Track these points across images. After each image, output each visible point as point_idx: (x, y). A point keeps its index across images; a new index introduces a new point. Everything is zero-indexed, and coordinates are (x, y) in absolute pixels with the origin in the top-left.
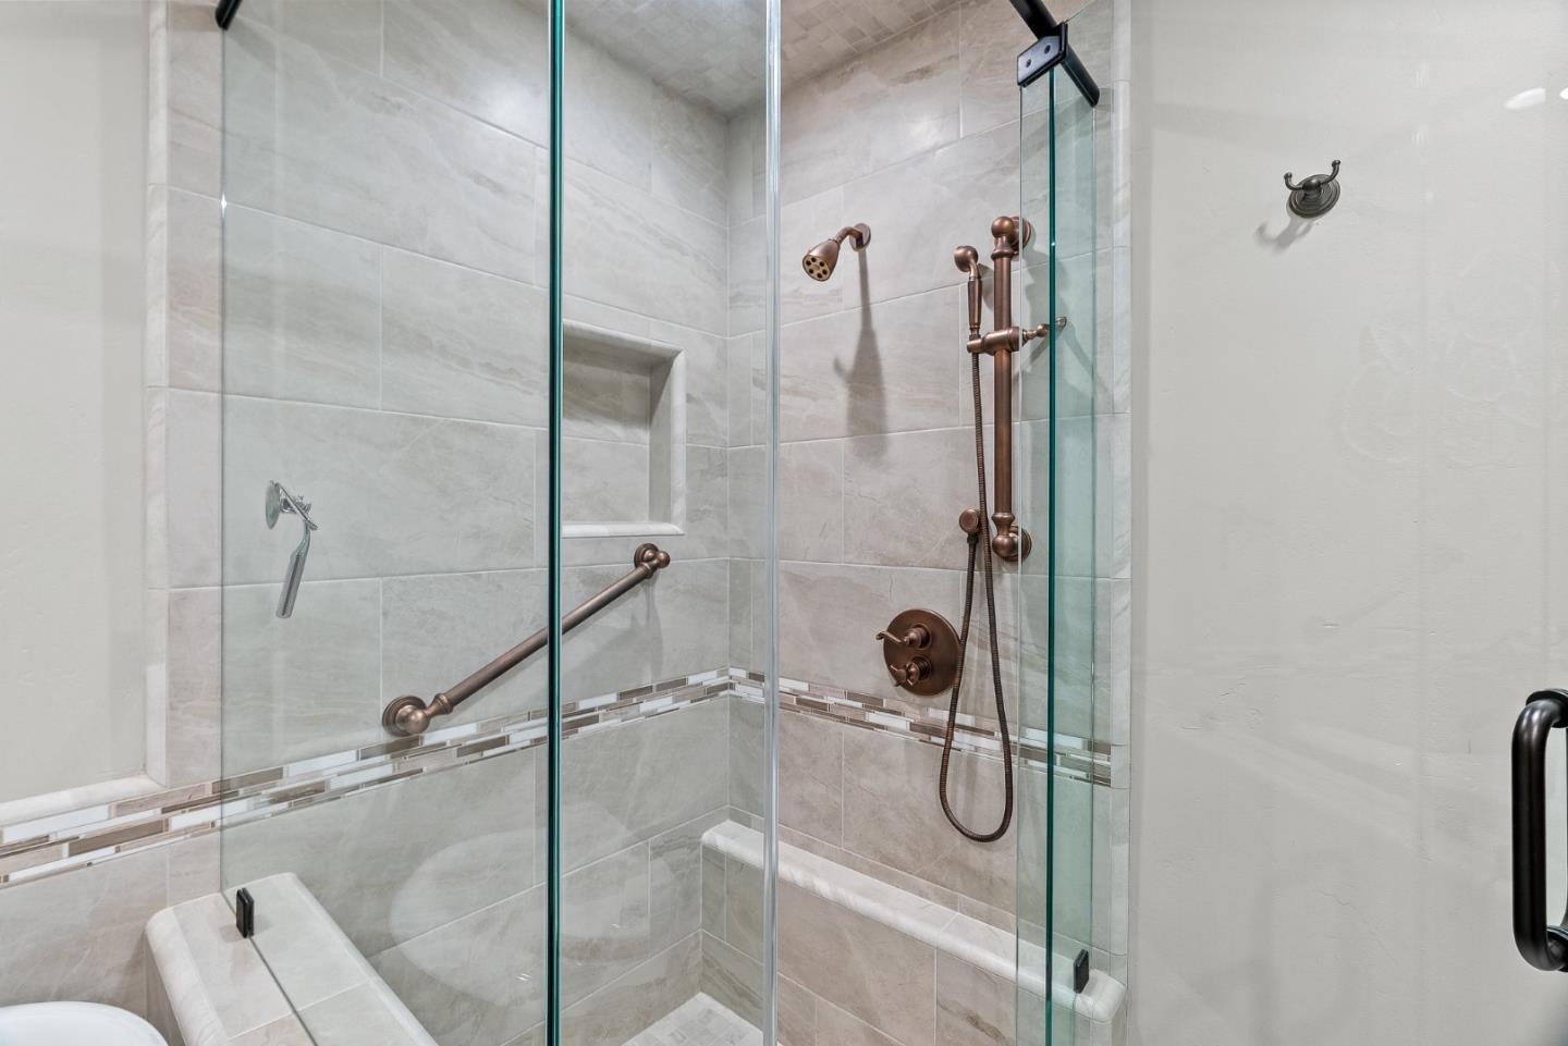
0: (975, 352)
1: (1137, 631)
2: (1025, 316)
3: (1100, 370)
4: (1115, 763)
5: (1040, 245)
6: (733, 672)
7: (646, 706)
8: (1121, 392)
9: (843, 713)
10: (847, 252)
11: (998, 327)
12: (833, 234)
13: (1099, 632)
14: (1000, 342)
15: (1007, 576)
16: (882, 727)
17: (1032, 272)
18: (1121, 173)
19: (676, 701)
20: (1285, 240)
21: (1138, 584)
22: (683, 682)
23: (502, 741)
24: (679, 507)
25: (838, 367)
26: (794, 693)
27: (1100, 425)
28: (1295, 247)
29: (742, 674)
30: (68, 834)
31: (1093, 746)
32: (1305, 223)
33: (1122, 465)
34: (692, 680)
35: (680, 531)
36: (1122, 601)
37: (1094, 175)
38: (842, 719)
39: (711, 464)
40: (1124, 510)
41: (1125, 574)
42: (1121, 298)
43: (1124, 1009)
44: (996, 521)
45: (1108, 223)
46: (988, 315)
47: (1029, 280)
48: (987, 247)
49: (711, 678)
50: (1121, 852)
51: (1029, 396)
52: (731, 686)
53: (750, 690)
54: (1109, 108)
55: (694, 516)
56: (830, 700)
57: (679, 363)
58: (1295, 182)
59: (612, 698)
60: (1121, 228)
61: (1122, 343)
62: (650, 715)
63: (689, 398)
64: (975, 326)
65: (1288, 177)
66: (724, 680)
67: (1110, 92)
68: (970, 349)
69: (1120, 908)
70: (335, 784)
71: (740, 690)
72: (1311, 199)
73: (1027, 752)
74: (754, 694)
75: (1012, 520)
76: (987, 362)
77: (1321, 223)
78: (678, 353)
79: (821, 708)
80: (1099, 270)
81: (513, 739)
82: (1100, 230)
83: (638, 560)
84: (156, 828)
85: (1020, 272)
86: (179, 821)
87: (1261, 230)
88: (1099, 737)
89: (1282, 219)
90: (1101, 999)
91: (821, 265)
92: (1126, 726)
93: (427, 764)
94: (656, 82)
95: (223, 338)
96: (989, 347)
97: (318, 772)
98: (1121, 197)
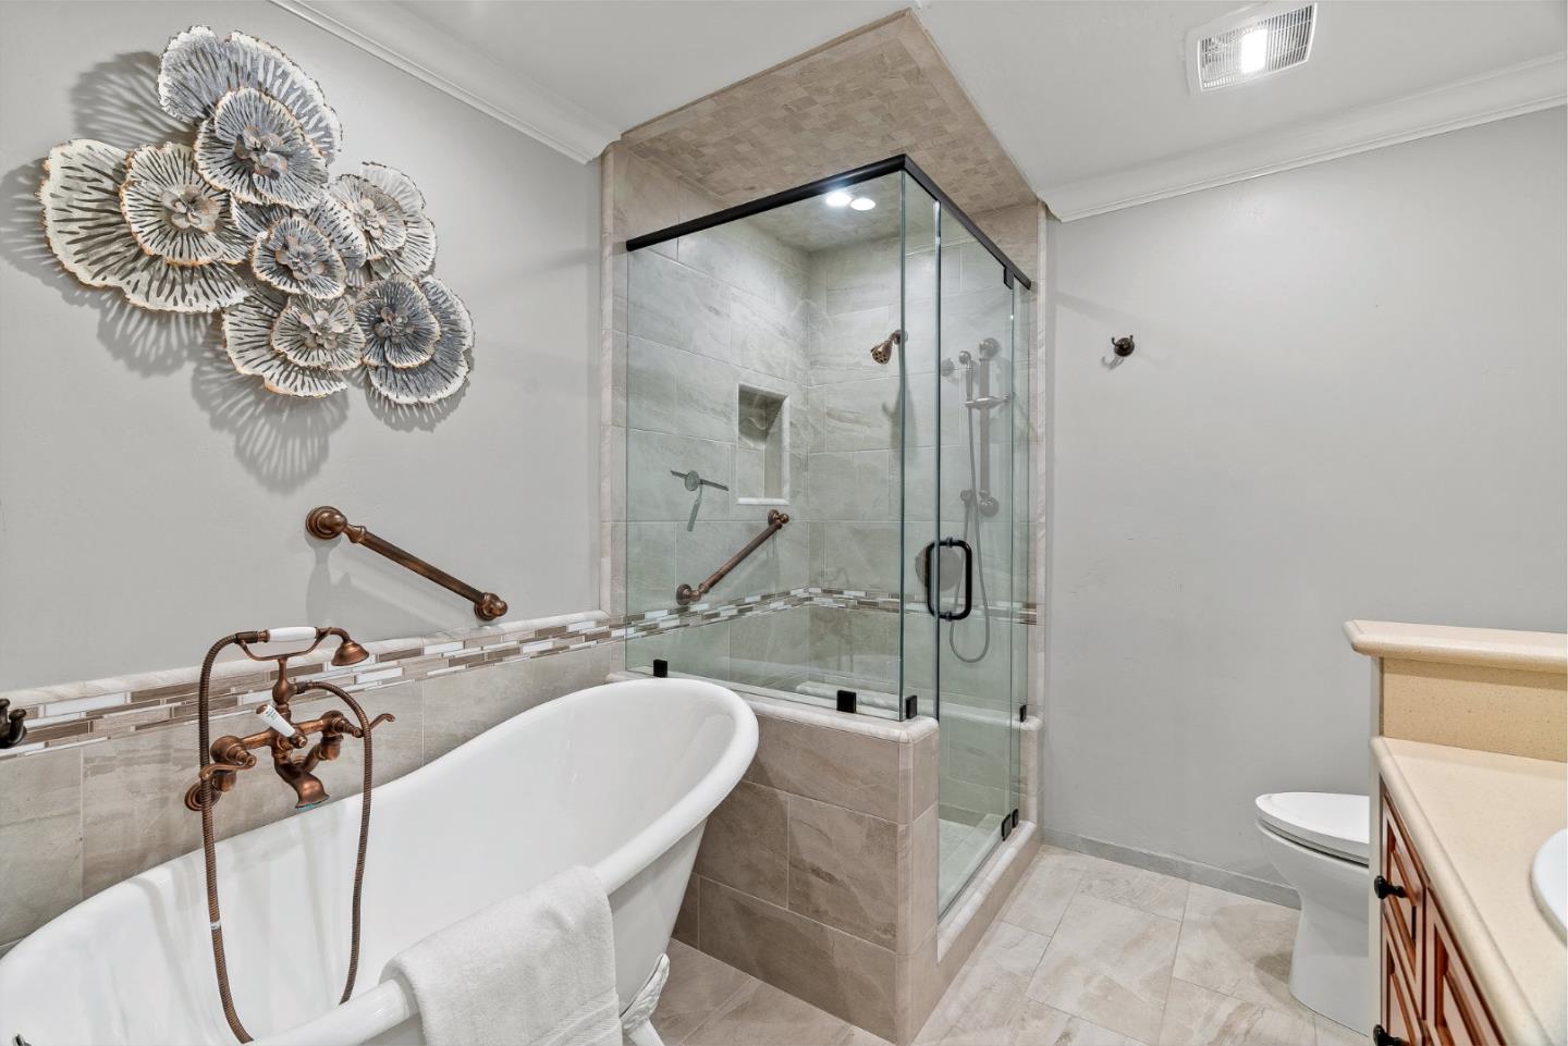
0: (970, 407)
1: (1049, 547)
2: (996, 390)
3: (1031, 420)
4: (1038, 613)
5: (1004, 354)
6: (812, 590)
7: (773, 606)
8: (1041, 431)
9: (887, 606)
10: (895, 348)
11: (982, 396)
12: (887, 338)
13: (1031, 550)
14: (984, 403)
15: (986, 524)
16: (914, 611)
17: (999, 367)
18: (1041, 324)
19: (786, 604)
20: (1113, 365)
21: (1048, 526)
22: (788, 593)
23: (716, 615)
24: (786, 489)
25: (885, 409)
26: (856, 598)
27: (1031, 447)
28: (1117, 368)
29: (819, 591)
30: (584, 632)
31: (1028, 606)
32: (1121, 358)
33: (1041, 466)
34: (793, 593)
35: (787, 503)
36: (1041, 533)
37: (1029, 324)
38: (888, 610)
39: (801, 465)
40: (1042, 488)
41: (1043, 520)
42: (1041, 386)
43: (1042, 732)
44: (981, 494)
45: (1036, 348)
46: (976, 389)
47: (998, 371)
48: (976, 355)
49: (800, 593)
50: (1041, 656)
51: (999, 431)
52: (810, 599)
53: (823, 600)
54: (1035, 291)
55: (794, 494)
56: (879, 600)
57: (787, 403)
58: (1116, 341)
59: (758, 598)
60: (1041, 352)
61: (1041, 407)
62: (774, 610)
63: (791, 424)
64: (970, 395)
65: (1113, 339)
66: (807, 595)
67: (1036, 284)
68: (968, 405)
69: (1040, 683)
70: (662, 626)
71: (816, 600)
72: (1124, 348)
73: (998, 613)
74: (828, 602)
75: (989, 493)
76: (976, 413)
77: (1127, 359)
78: (785, 398)
79: (874, 605)
80: (1031, 370)
81: (722, 615)
82: (1032, 351)
83: (771, 521)
84: (606, 635)
85: (994, 369)
86: (615, 633)
87: (1103, 359)
88: (1030, 601)
89: (1111, 355)
90: (1032, 723)
91: (881, 356)
92: (1043, 594)
93: (692, 621)
94: (778, 239)
95: (627, 401)
96: (978, 406)
97: (655, 619)
98: (1041, 336)
